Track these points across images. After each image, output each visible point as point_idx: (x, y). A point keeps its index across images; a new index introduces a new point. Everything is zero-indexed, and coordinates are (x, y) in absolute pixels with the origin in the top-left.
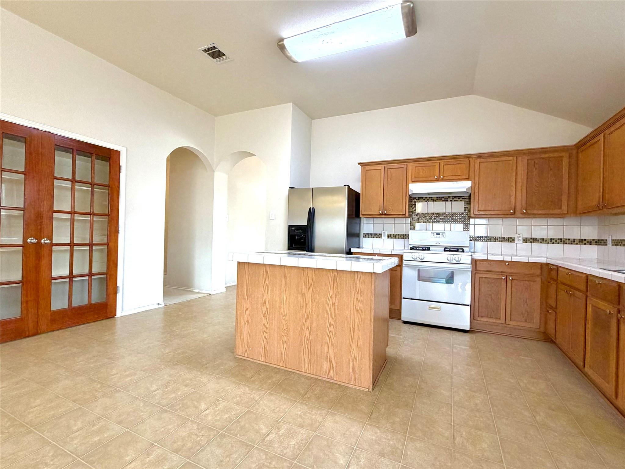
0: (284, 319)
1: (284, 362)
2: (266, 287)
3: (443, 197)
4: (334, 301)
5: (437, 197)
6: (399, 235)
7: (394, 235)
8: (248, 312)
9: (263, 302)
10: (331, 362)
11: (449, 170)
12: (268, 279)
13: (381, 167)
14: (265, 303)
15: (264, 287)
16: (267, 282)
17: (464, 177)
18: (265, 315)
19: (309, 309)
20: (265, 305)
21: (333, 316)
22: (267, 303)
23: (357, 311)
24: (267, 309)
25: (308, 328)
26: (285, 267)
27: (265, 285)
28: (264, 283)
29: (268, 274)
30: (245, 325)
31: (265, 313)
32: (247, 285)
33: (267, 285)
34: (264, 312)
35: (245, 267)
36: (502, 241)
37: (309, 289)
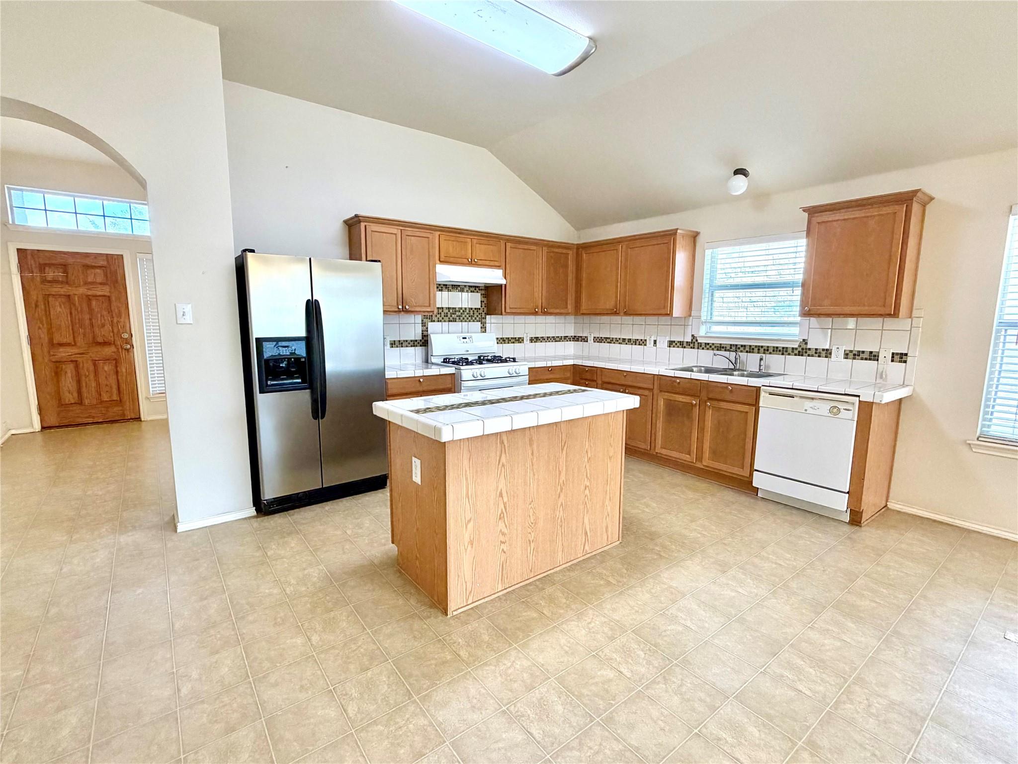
0: (531, 508)
1: (531, 571)
2: (501, 470)
3: (459, 286)
4: (589, 455)
5: (452, 285)
6: (407, 341)
7: (399, 341)
8: (470, 525)
9: (498, 493)
10: (586, 533)
11: (481, 251)
12: (506, 454)
13: (396, 230)
14: (501, 495)
15: (499, 470)
16: (503, 460)
17: (496, 264)
18: (502, 515)
19: (563, 478)
20: (501, 498)
21: (589, 475)
22: (504, 494)
23: (610, 458)
24: (505, 504)
25: (562, 504)
26: (531, 429)
27: (500, 466)
28: (499, 462)
29: (504, 446)
30: (466, 550)
31: (502, 512)
32: (467, 479)
33: (503, 465)
34: (500, 512)
35: (462, 447)
36: (514, 343)
37: (562, 450)
